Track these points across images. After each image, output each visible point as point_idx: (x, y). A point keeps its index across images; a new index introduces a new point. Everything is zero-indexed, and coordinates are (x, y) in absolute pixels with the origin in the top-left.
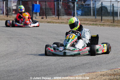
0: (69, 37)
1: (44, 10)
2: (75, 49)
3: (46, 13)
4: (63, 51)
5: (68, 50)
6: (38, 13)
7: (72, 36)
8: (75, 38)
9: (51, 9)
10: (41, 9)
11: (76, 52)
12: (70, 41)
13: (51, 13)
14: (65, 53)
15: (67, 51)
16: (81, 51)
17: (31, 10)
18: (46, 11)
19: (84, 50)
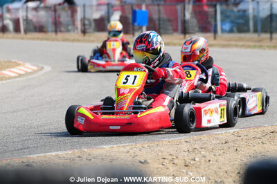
1: (157, 22)
3: (160, 27)
6: (144, 28)
9: (169, 20)
10: (151, 20)
13: (170, 28)
17: (131, 21)
18: (159, 24)
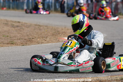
0: (67, 44)
2: (72, 63)
4: (54, 65)
5: (61, 64)
7: (71, 42)
8: (75, 46)
11: (73, 68)
12: (67, 50)
14: (56, 68)
15: (59, 65)
16: (81, 67)
19: (86, 65)
